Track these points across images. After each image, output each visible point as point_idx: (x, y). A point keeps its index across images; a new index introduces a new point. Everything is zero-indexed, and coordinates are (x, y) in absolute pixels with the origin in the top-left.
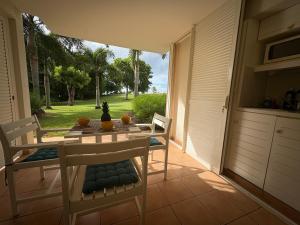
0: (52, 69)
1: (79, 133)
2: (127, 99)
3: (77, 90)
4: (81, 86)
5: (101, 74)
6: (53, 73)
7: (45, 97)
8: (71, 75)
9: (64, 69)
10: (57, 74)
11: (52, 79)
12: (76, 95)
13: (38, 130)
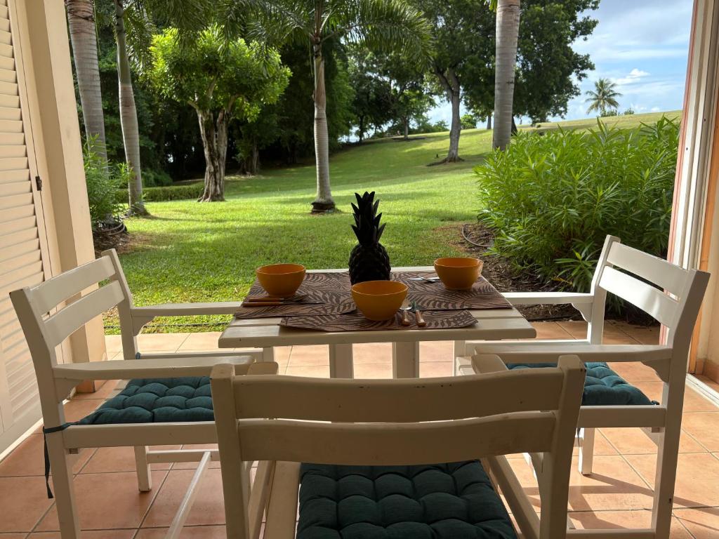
0: (143, 45)
1: (269, 328)
2: (453, 160)
3: (237, 128)
4: (252, 111)
5: (329, 45)
6: (149, 65)
7: (125, 168)
8: (211, 64)
9: (187, 41)
10: (161, 66)
11: (143, 89)
12: (232, 151)
13: (124, 306)
